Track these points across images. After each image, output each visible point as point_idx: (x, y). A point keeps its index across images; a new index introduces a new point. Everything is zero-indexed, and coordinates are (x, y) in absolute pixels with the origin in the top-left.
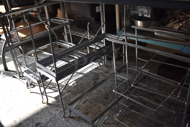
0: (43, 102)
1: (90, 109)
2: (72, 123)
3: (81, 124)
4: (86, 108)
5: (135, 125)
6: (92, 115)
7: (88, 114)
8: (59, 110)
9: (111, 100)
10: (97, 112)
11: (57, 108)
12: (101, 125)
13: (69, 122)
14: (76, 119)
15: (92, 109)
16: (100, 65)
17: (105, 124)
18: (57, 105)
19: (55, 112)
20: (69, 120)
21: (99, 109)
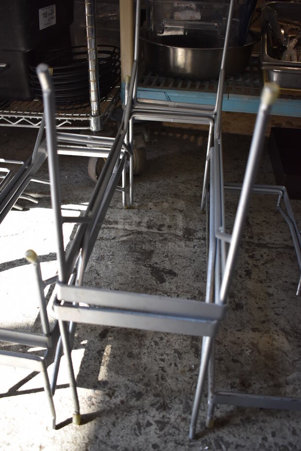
1: (239, 365)
3: (270, 431)
4: (223, 367)
7: (250, 385)
8: (149, 424)
9: (257, 306)
10: (266, 365)
11: (133, 418)
13: (228, 445)
14: (237, 420)
15: (241, 359)
18: (117, 407)
19: (141, 439)
20: (222, 439)
21: (258, 351)
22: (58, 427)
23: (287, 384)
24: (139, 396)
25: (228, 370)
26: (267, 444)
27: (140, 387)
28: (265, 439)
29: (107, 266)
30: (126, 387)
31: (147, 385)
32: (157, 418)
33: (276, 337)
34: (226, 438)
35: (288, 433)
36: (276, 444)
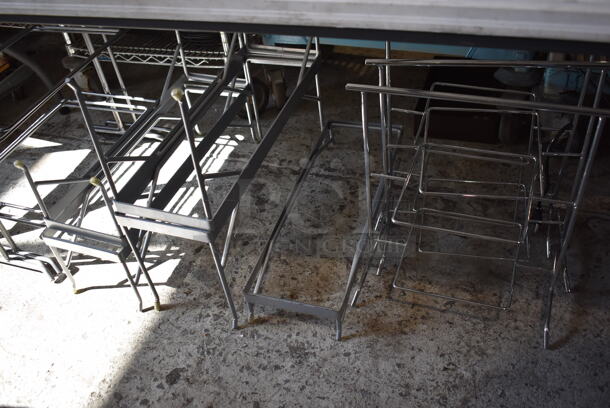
0: (144, 308)
1: (295, 282)
2: (270, 336)
3: (296, 331)
4: (282, 282)
5: (430, 283)
6: (311, 296)
7: (297, 298)
8: (208, 315)
10: (318, 284)
11: (198, 311)
12: (351, 313)
13: (259, 336)
14: (275, 321)
15: (300, 278)
16: (237, 140)
17: (358, 307)
18: (190, 302)
19: (199, 324)
20: (257, 332)
21: (317, 274)
22: (144, 311)
23: (328, 300)
24: (208, 296)
25: (285, 285)
26: (289, 340)
27: (212, 290)
28: (290, 336)
29: (222, 195)
30: (202, 289)
31: (217, 289)
32: (216, 312)
33: (339, 264)
34: (261, 332)
35: (310, 334)
36: (296, 341)
